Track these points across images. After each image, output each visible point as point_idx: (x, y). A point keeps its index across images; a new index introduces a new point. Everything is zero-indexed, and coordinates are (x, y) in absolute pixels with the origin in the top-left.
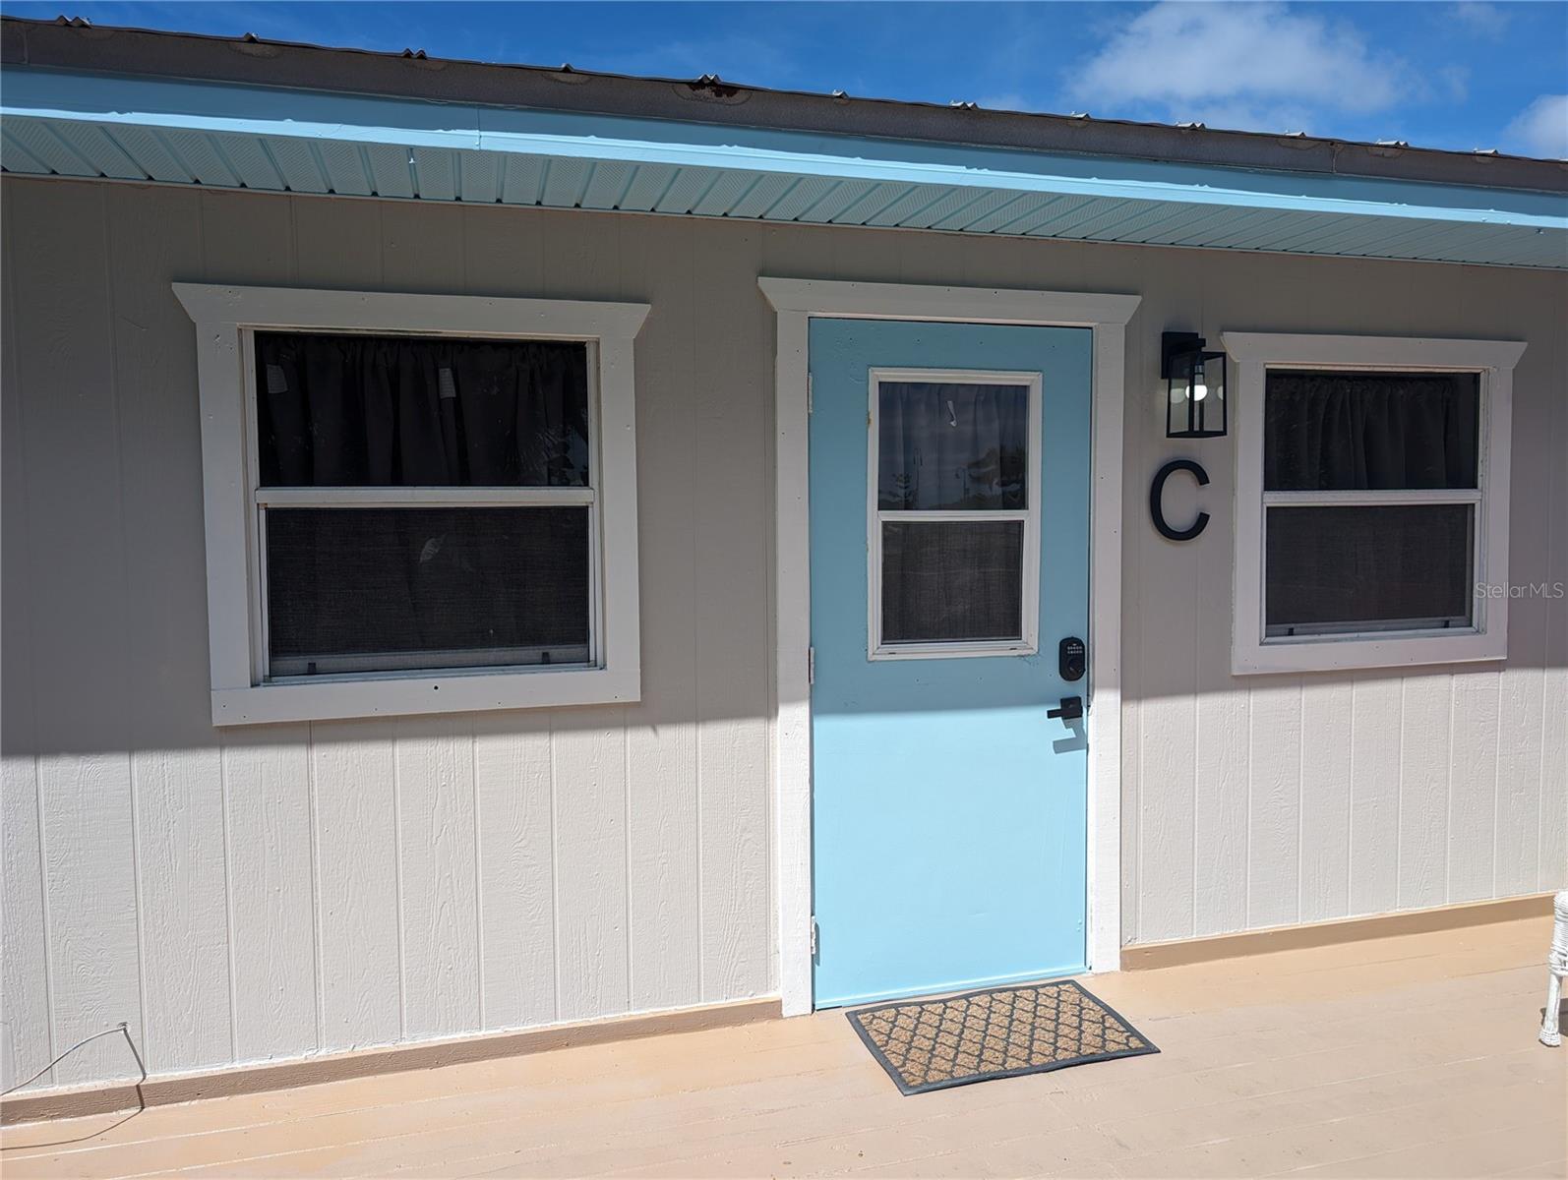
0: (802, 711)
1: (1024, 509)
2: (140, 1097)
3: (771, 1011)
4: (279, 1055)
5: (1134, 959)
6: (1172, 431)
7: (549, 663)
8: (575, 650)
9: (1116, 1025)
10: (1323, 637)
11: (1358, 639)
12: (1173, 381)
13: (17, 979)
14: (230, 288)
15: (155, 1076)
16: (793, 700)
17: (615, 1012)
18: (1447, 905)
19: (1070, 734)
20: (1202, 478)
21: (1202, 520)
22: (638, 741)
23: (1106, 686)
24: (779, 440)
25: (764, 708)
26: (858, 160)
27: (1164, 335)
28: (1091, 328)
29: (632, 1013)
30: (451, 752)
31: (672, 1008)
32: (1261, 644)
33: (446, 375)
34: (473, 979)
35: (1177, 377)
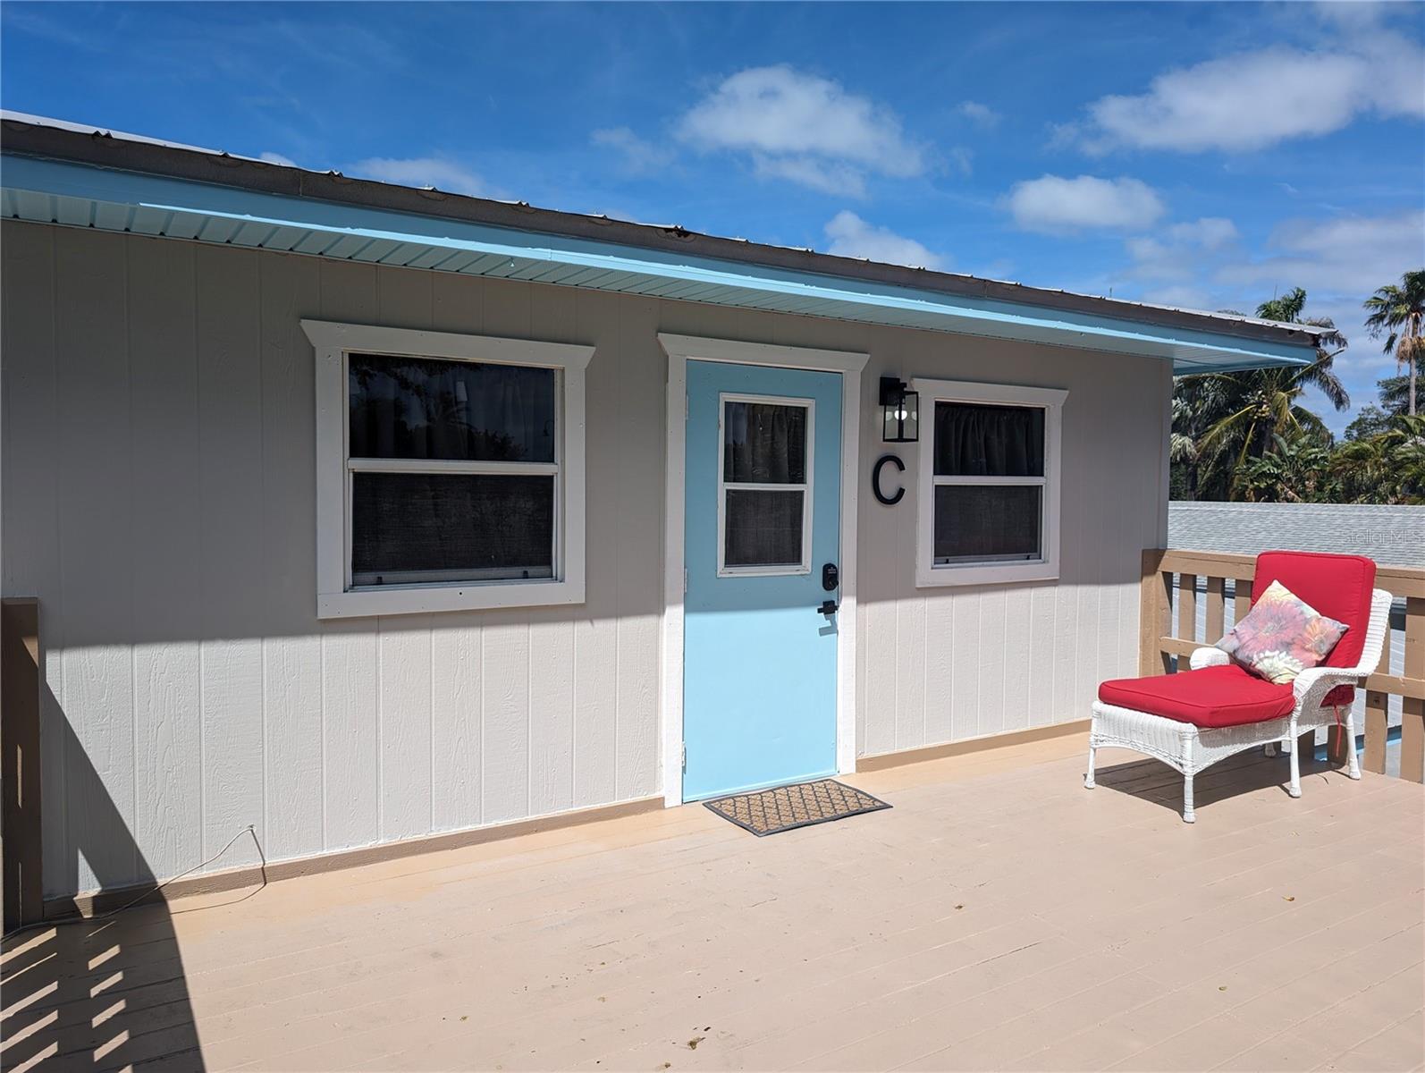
0: (680, 610)
1: (803, 483)
2: (264, 876)
3: (658, 804)
4: (353, 844)
5: (864, 765)
6: (886, 438)
7: (527, 578)
8: (543, 570)
9: (864, 797)
10: (965, 564)
11: (983, 566)
12: (887, 407)
13: (181, 796)
14: (338, 324)
15: (270, 862)
16: (674, 603)
17: (564, 809)
18: (1029, 728)
19: (828, 623)
20: (901, 467)
21: (901, 492)
22: (581, 629)
23: (848, 595)
24: (669, 436)
25: (657, 608)
26: (750, 278)
27: (882, 378)
28: (841, 373)
29: (574, 809)
30: (467, 637)
31: (598, 805)
32: (932, 568)
33: (461, 387)
34: (477, 790)
35: (889, 405)
